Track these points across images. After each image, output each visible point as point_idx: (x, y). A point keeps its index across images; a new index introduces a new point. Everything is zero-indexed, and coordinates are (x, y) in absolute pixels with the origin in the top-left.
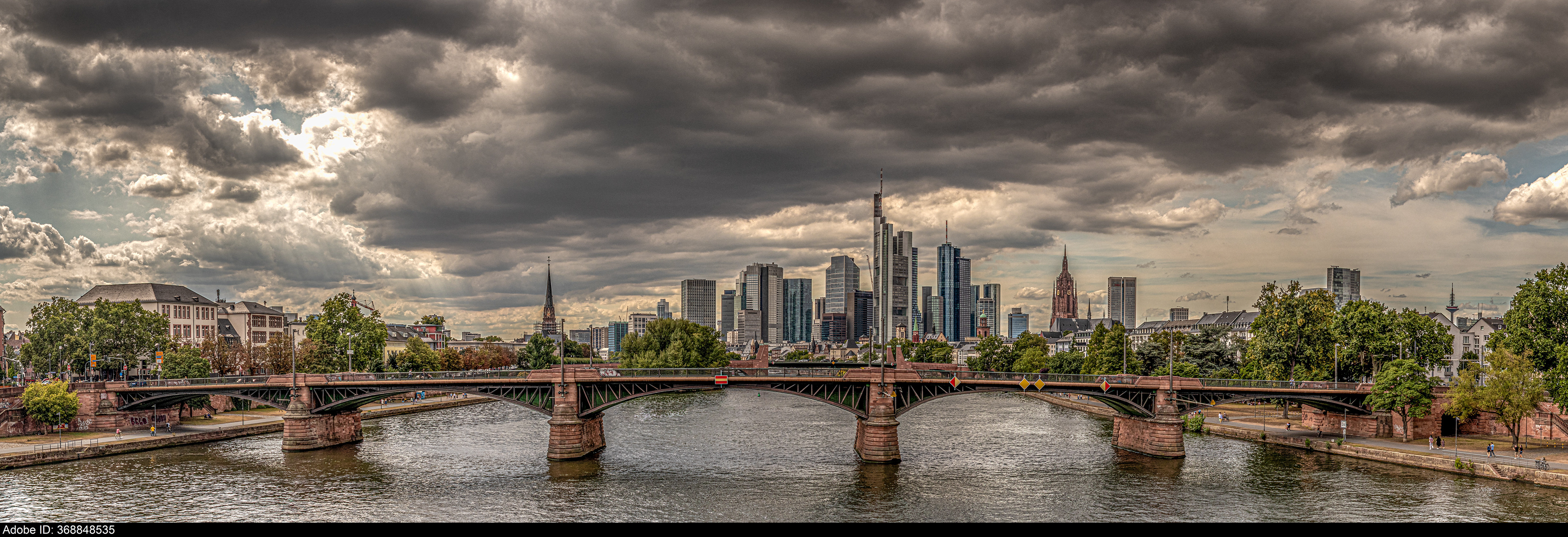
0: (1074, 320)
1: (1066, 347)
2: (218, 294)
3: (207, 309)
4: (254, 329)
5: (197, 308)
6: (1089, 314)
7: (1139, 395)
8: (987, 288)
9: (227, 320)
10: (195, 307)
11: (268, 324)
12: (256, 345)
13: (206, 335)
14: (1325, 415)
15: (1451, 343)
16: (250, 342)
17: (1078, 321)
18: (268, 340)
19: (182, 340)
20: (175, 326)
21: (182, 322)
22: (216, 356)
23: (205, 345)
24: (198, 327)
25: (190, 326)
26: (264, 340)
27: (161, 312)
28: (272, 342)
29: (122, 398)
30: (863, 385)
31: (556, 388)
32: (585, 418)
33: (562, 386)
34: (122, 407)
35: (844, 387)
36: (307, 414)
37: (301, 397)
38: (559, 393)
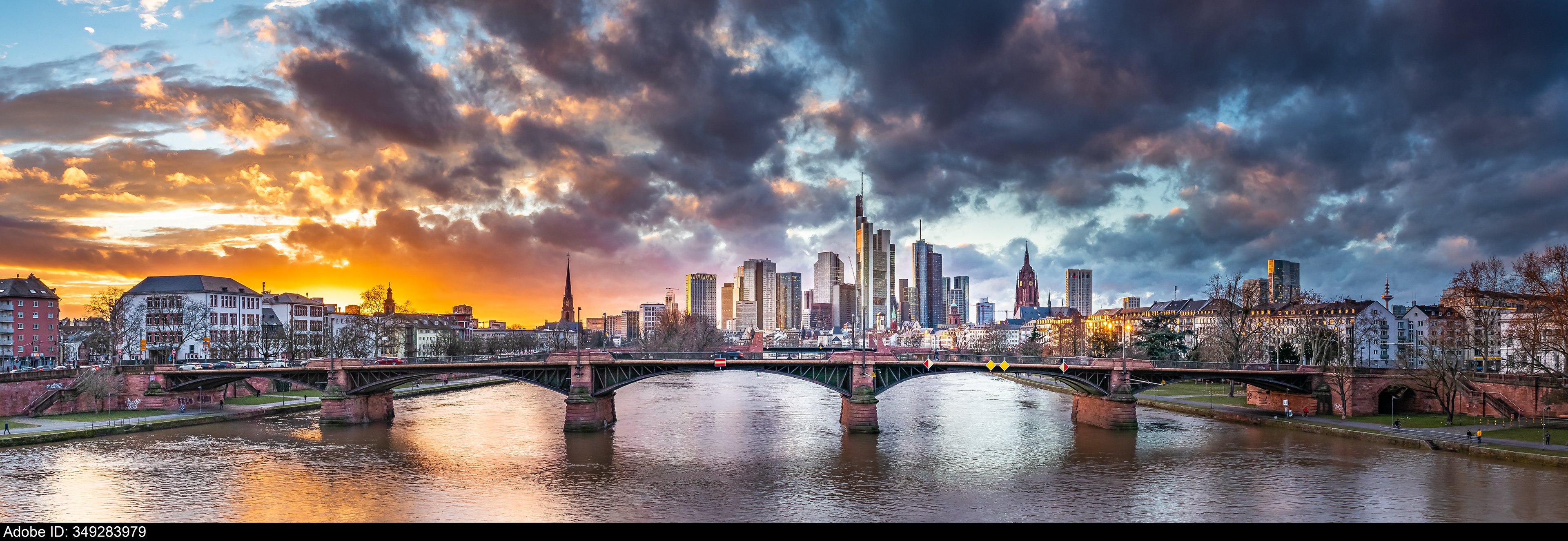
0: (1035, 308)
1: (1029, 332)
2: (264, 286)
3: (253, 299)
4: (296, 318)
6: (1049, 302)
7: (1095, 376)
9: (271, 310)
10: (241, 297)
11: (309, 313)
12: (298, 332)
13: (251, 322)
14: (1268, 393)
15: (1387, 328)
16: (291, 330)
17: (1039, 308)
18: (309, 327)
19: (228, 328)
20: (222, 314)
21: (229, 311)
22: (260, 343)
23: (250, 332)
24: (244, 315)
25: (236, 315)
26: (305, 328)
27: (208, 302)
28: (313, 329)
29: (171, 380)
30: (847, 367)
31: (572, 370)
32: (599, 397)
33: (578, 368)
34: (170, 388)
35: (830, 369)
36: (343, 395)
37: (338, 379)
38: (575, 375)
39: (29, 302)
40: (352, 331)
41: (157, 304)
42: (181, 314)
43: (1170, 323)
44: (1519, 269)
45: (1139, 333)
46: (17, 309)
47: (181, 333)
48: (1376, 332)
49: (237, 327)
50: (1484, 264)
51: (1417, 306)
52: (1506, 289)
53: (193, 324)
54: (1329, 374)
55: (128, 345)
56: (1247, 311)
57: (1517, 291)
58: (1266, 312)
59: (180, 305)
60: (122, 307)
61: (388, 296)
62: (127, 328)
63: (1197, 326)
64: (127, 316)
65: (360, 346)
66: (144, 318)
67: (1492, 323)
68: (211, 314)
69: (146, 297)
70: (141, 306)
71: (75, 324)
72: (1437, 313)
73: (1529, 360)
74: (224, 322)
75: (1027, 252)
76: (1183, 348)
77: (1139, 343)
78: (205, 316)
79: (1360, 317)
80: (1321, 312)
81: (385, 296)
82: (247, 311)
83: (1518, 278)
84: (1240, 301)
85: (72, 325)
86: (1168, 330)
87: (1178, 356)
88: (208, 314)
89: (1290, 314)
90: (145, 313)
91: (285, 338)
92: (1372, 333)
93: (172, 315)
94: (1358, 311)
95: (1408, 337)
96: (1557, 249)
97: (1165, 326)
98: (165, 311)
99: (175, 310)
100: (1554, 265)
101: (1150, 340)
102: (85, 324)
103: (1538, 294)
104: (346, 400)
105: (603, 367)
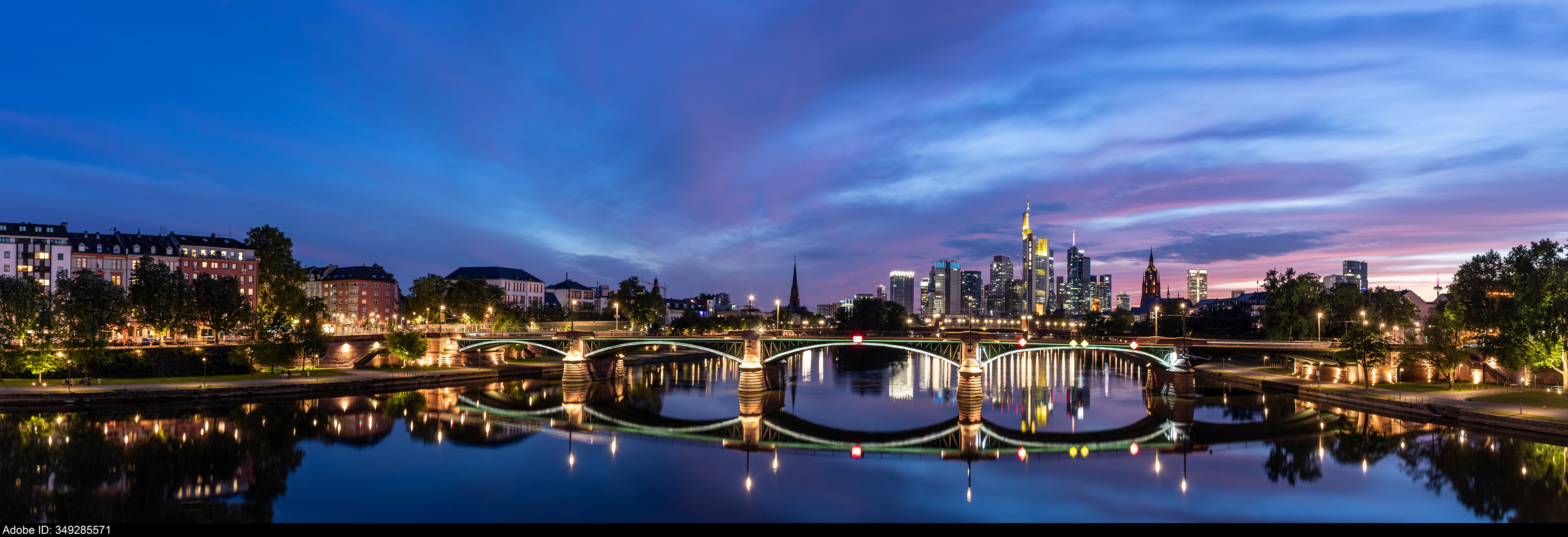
8: (1102, 277)
21: (519, 293)
29: (461, 344)
30: (957, 344)
31: (746, 344)
32: (767, 364)
33: (750, 342)
34: (461, 350)
35: (945, 345)
36: (580, 358)
37: (578, 346)
38: (748, 347)
39: (371, 282)
46: (362, 288)
104: (583, 362)
105: (770, 341)
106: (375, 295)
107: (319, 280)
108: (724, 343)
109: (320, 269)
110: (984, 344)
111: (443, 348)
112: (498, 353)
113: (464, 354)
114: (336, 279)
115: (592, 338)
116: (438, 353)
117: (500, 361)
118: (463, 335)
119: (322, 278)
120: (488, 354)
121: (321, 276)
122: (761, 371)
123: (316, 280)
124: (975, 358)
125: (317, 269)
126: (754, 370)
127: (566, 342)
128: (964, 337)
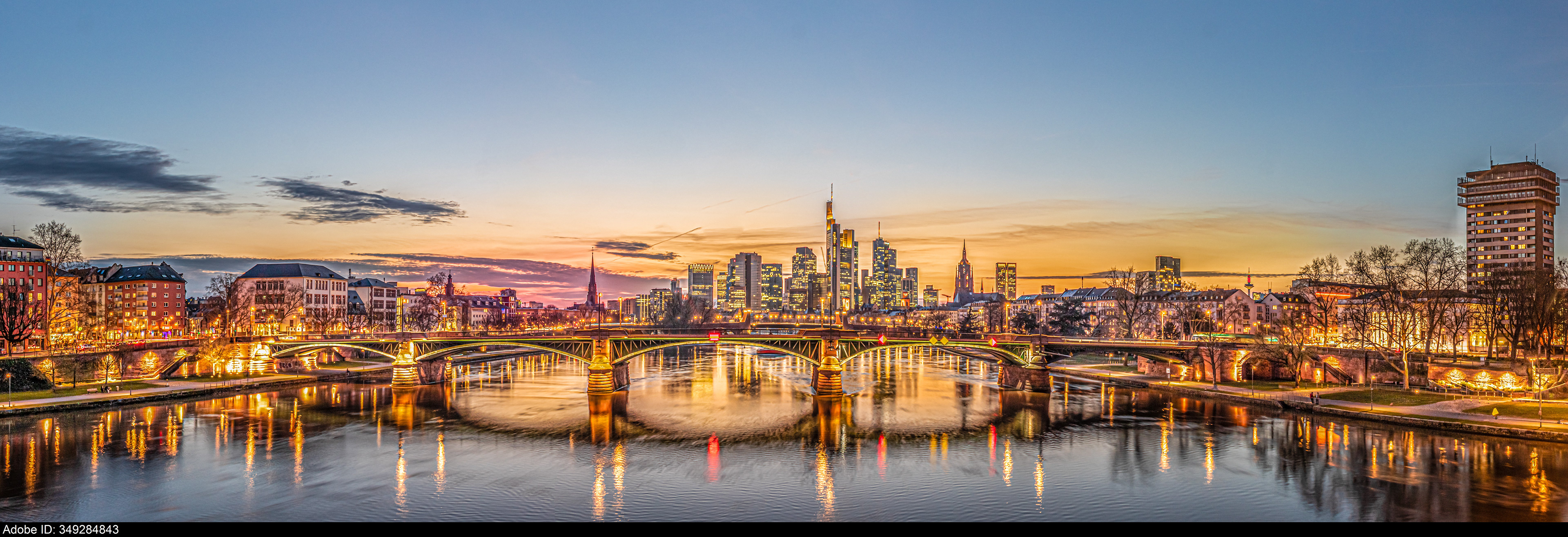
0: (971, 294)
1: (965, 313)
2: (350, 273)
3: (340, 283)
4: (375, 298)
5: (333, 283)
6: (982, 289)
7: (1017, 348)
8: (908, 270)
9: (355, 292)
10: (331, 281)
11: (385, 295)
12: (376, 310)
13: (339, 302)
14: (1155, 363)
15: (1249, 310)
16: (371, 308)
17: (973, 293)
18: (385, 306)
19: (321, 306)
20: (316, 295)
21: (321, 292)
22: (346, 318)
23: (338, 310)
24: (333, 296)
25: (327, 296)
26: (382, 307)
27: (305, 285)
28: (388, 307)
29: (274, 348)
30: (817, 341)
31: (595, 343)
32: (616, 365)
33: (599, 341)
34: (273, 355)
35: (803, 343)
36: (411, 362)
37: (408, 349)
38: (597, 347)
39: (160, 283)
40: (419, 309)
41: (264, 287)
42: (283, 295)
43: (1078, 306)
44: (1351, 264)
45: (1052, 314)
46: (151, 290)
47: (283, 310)
48: (1240, 314)
49: (327, 306)
50: (1323, 260)
51: (1272, 294)
52: (1341, 280)
53: (292, 303)
54: (1202, 348)
55: (241, 319)
56: (1138, 297)
57: (1350, 282)
58: (1153, 298)
59: (282, 288)
60: (236, 289)
61: (449, 281)
62: (239, 306)
63: (1099, 309)
64: (240, 296)
65: (425, 322)
66: (254, 298)
67: (1331, 307)
68: (308, 295)
69: (256, 280)
70: (251, 288)
71: (199, 302)
72: (1287, 299)
73: (1360, 337)
74: (317, 302)
75: (964, 249)
76: (1088, 327)
77: (1053, 323)
78: (302, 296)
79: (1227, 302)
80: (1196, 297)
81: (446, 281)
82: (336, 293)
83: (1351, 272)
84: (1132, 289)
85: (196, 303)
86: (1076, 312)
87: (1084, 333)
88: (305, 295)
89: (1172, 299)
90: (254, 294)
91: (366, 314)
92: (1237, 315)
93: (276, 295)
94: (1226, 298)
95: (1265, 318)
96: (1380, 249)
97: (1074, 308)
98: (271, 292)
99: (278, 292)
100: (1378, 262)
101: (1061, 320)
102: (206, 303)
103: (1367, 284)
104: (414, 366)
105: (620, 341)
106: (165, 297)
107: (102, 282)
108: (569, 344)
109: (102, 269)
110: (843, 342)
111: (254, 353)
112: (311, 358)
113: (276, 360)
114: (122, 280)
115: (424, 340)
116: (248, 359)
117: (313, 367)
118: (276, 339)
119: (105, 280)
120: (301, 359)
121: (105, 277)
122: (611, 373)
123: (99, 281)
124: (835, 355)
125: (98, 269)
126: (604, 372)
127: (394, 344)
128: (823, 334)
